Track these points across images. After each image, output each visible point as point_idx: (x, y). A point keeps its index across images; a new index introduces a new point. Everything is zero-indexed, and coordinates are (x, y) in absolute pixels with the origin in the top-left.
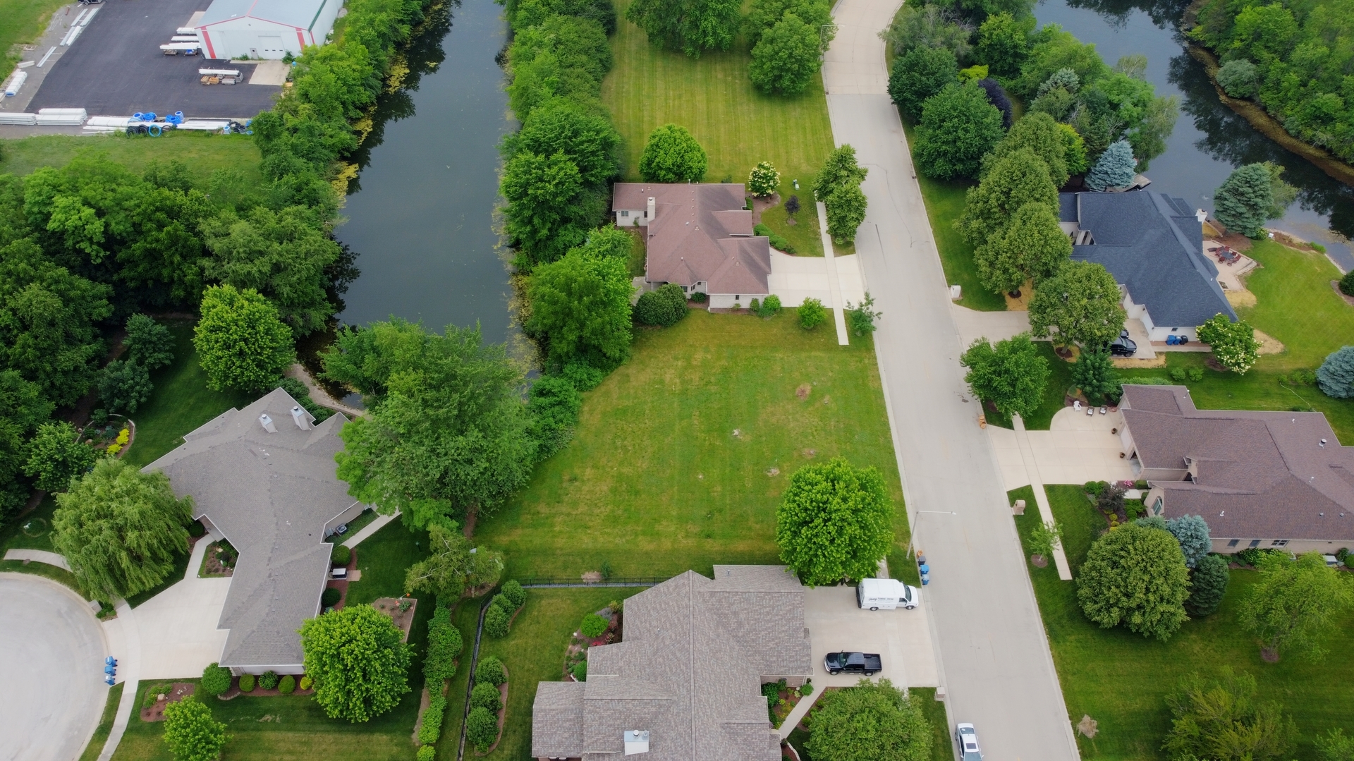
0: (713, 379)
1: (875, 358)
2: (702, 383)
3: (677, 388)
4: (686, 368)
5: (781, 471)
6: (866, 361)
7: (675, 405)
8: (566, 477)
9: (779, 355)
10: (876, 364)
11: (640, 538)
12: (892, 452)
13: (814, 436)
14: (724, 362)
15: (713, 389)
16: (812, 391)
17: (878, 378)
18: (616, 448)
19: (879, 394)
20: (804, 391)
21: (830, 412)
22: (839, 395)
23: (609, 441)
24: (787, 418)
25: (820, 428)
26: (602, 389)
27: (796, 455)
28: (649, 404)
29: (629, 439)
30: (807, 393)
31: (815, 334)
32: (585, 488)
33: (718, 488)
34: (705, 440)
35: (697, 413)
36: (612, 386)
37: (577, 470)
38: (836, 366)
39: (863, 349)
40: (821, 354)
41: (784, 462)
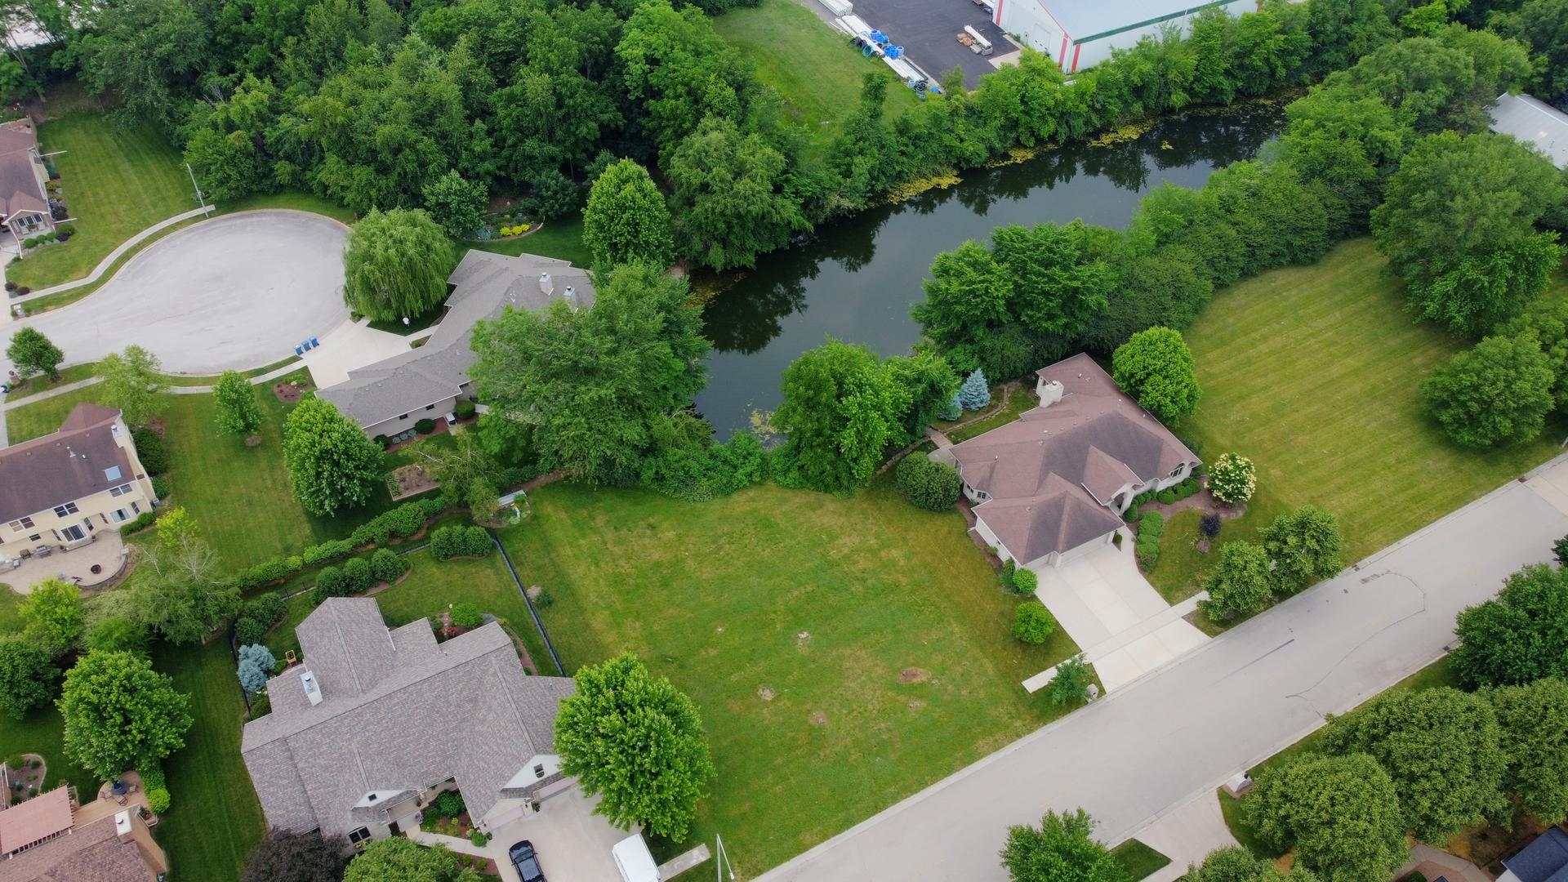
0: (869, 582)
1: (1030, 731)
2: (859, 575)
3: (833, 554)
4: (869, 550)
5: (772, 702)
6: (1018, 723)
7: (807, 565)
8: (651, 520)
9: (956, 628)
10: (1019, 736)
11: (607, 612)
12: (877, 809)
13: (849, 713)
14: (904, 581)
15: (858, 588)
16: (922, 684)
17: (997, 746)
18: (714, 542)
19: (971, 758)
20: (914, 675)
21: (899, 715)
22: (936, 715)
23: (720, 532)
24: (860, 676)
25: (866, 714)
26: (789, 494)
27: (808, 706)
28: (793, 542)
29: (733, 547)
30: (914, 680)
31: (1018, 650)
32: (646, 541)
33: (713, 653)
34: (775, 612)
35: (809, 589)
36: (797, 500)
37: (665, 525)
38: (982, 694)
39: (1036, 711)
40: (990, 668)
41: (789, 699)
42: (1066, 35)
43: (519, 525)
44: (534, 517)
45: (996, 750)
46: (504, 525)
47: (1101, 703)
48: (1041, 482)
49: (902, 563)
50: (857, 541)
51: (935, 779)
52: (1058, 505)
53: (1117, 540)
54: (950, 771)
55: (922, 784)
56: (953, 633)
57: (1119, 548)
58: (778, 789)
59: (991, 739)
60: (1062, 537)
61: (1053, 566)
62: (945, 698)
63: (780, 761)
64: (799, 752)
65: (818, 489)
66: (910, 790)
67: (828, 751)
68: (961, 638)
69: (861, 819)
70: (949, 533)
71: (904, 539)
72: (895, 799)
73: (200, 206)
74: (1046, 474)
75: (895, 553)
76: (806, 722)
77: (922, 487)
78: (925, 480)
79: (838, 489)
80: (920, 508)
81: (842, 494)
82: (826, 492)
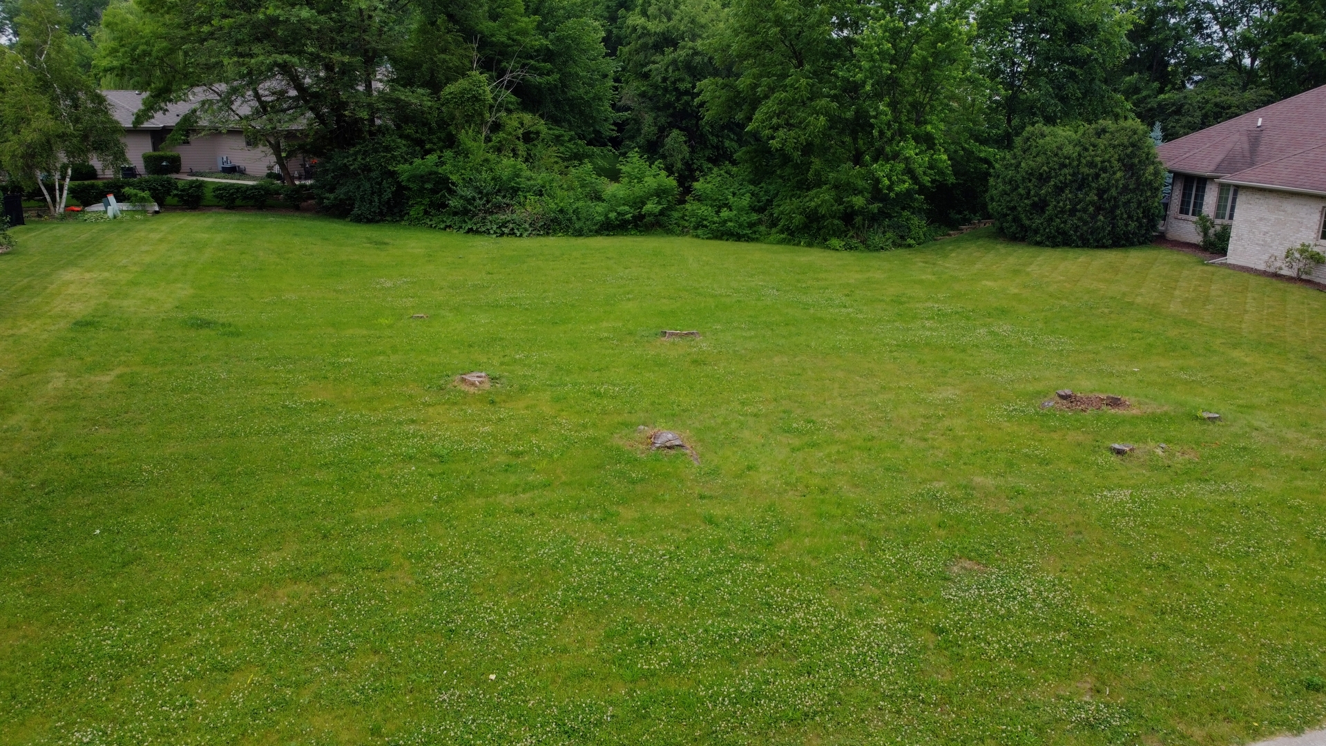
4: (917, 282)
9: (1244, 357)
13: (811, 447)
14: (1025, 308)
27: (626, 419)
49: (1014, 292)
50: (881, 276)
56: (1237, 363)
62: (1291, 454)
63: (384, 514)
64: (507, 502)
68: (1280, 371)
71: (1017, 272)
75: (989, 284)
77: (1063, 166)
78: (1069, 150)
79: (838, 234)
80: (1055, 245)
81: (849, 248)
82: (810, 245)
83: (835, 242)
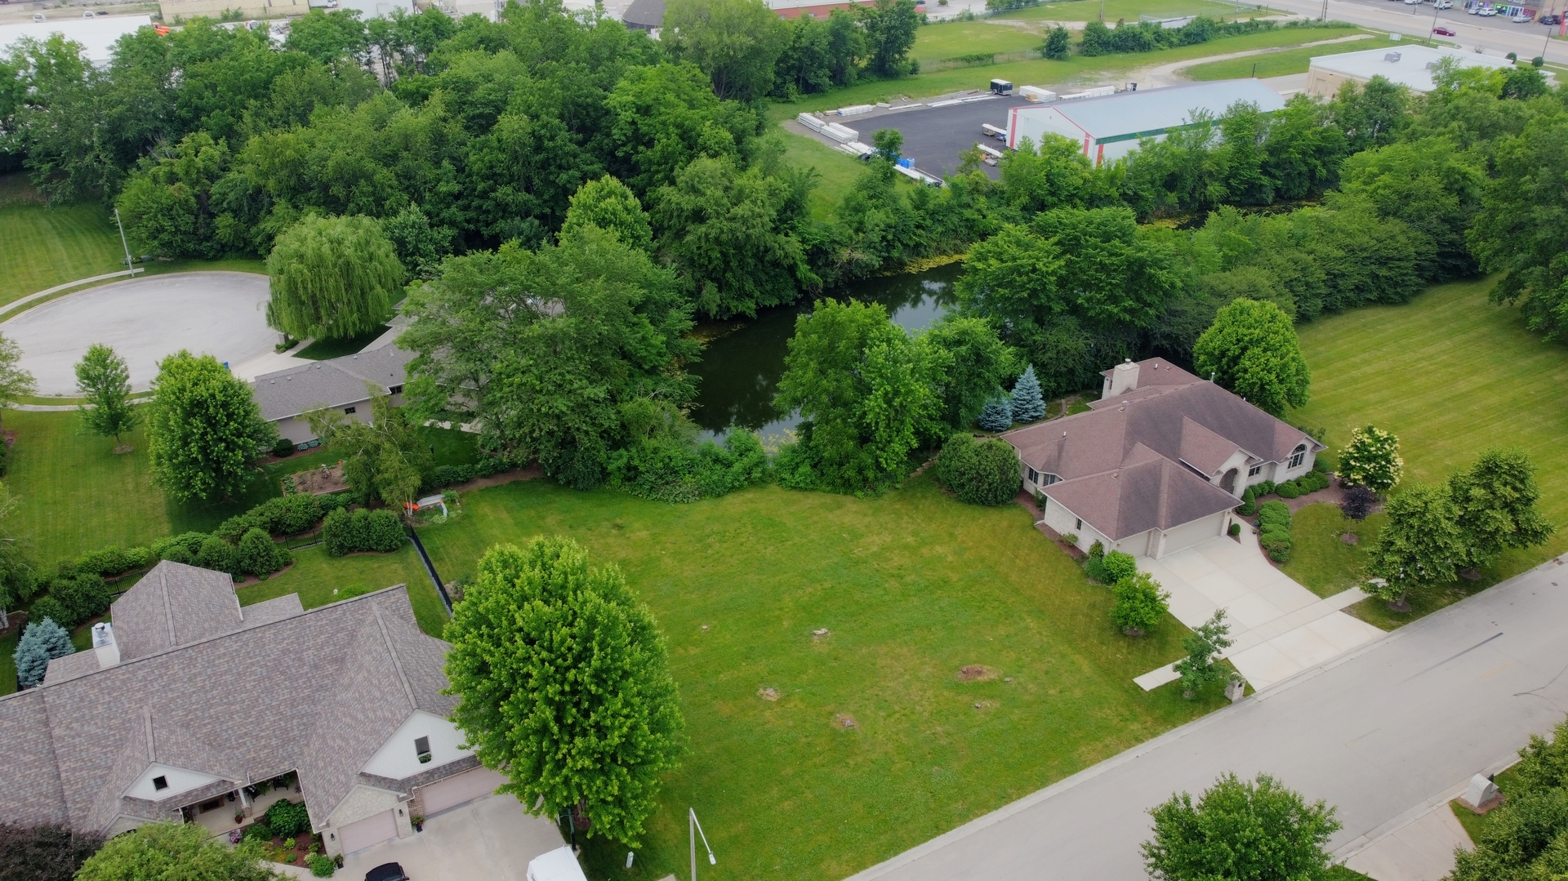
0: (908, 579)
1: (1154, 735)
2: (895, 572)
3: (858, 552)
4: (906, 547)
5: (778, 702)
6: (1135, 726)
7: (824, 563)
8: (619, 521)
9: (1031, 622)
10: (1139, 740)
12: (938, 829)
13: (889, 716)
14: (954, 577)
15: (893, 584)
16: (991, 683)
17: (1108, 753)
18: (700, 541)
19: (1072, 767)
20: (980, 673)
21: (961, 717)
22: (1015, 718)
23: (707, 532)
24: (902, 675)
25: (913, 717)
26: (796, 495)
27: (829, 708)
28: (804, 540)
29: (725, 545)
30: (980, 678)
31: (1121, 643)
32: (611, 540)
33: (693, 651)
34: (781, 609)
35: (827, 585)
36: (810, 501)
37: (636, 525)
38: (1078, 693)
39: (1158, 713)
40: (1086, 667)
41: (802, 700)
42: (1088, 135)
43: (445, 524)
44: (466, 517)
45: (1108, 756)
46: (425, 525)
47: (1250, 702)
48: (1127, 452)
49: (950, 558)
50: (889, 539)
51: (1022, 791)
52: (1154, 473)
53: (1233, 532)
54: (1044, 782)
55: (1004, 799)
56: (1027, 628)
57: (1238, 540)
58: (787, 805)
59: (1099, 745)
60: (1164, 510)
61: (1153, 556)
62: (1026, 697)
63: (789, 771)
64: (817, 760)
65: (835, 491)
66: (984, 807)
67: (860, 759)
68: (1040, 634)
69: (915, 842)
70: (1010, 526)
71: (951, 535)
72: (965, 817)
73: (128, 269)
74: (1133, 444)
75: (939, 549)
76: (827, 725)
77: (971, 469)
78: (975, 460)
79: (861, 489)
80: (970, 503)
81: (866, 495)
82: (845, 493)
83: (859, 494)
